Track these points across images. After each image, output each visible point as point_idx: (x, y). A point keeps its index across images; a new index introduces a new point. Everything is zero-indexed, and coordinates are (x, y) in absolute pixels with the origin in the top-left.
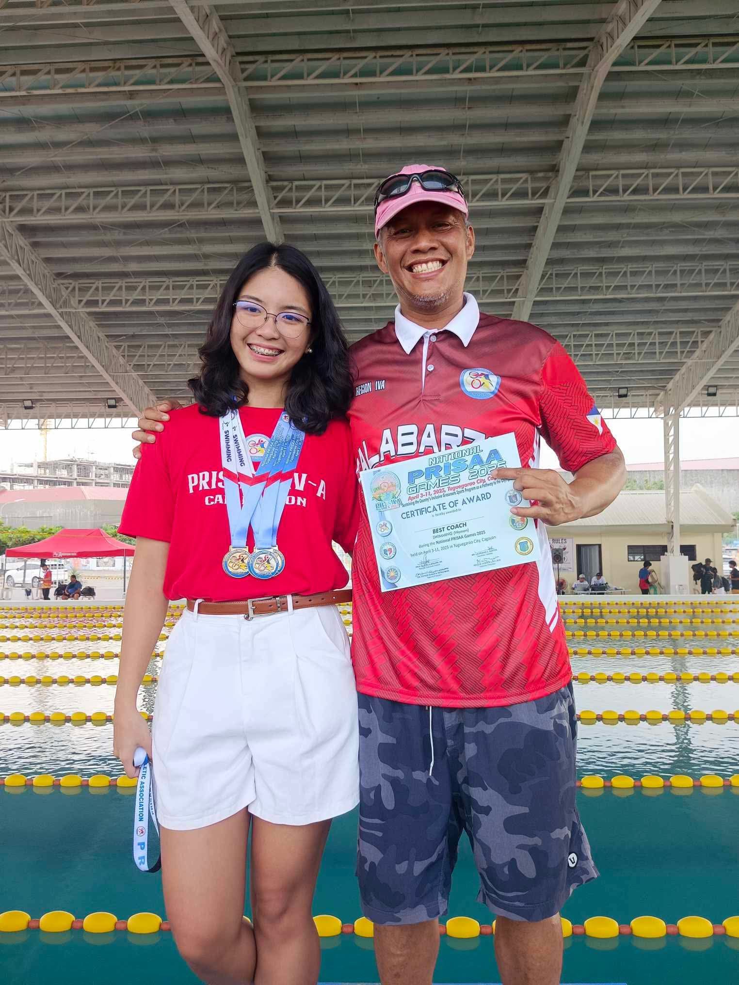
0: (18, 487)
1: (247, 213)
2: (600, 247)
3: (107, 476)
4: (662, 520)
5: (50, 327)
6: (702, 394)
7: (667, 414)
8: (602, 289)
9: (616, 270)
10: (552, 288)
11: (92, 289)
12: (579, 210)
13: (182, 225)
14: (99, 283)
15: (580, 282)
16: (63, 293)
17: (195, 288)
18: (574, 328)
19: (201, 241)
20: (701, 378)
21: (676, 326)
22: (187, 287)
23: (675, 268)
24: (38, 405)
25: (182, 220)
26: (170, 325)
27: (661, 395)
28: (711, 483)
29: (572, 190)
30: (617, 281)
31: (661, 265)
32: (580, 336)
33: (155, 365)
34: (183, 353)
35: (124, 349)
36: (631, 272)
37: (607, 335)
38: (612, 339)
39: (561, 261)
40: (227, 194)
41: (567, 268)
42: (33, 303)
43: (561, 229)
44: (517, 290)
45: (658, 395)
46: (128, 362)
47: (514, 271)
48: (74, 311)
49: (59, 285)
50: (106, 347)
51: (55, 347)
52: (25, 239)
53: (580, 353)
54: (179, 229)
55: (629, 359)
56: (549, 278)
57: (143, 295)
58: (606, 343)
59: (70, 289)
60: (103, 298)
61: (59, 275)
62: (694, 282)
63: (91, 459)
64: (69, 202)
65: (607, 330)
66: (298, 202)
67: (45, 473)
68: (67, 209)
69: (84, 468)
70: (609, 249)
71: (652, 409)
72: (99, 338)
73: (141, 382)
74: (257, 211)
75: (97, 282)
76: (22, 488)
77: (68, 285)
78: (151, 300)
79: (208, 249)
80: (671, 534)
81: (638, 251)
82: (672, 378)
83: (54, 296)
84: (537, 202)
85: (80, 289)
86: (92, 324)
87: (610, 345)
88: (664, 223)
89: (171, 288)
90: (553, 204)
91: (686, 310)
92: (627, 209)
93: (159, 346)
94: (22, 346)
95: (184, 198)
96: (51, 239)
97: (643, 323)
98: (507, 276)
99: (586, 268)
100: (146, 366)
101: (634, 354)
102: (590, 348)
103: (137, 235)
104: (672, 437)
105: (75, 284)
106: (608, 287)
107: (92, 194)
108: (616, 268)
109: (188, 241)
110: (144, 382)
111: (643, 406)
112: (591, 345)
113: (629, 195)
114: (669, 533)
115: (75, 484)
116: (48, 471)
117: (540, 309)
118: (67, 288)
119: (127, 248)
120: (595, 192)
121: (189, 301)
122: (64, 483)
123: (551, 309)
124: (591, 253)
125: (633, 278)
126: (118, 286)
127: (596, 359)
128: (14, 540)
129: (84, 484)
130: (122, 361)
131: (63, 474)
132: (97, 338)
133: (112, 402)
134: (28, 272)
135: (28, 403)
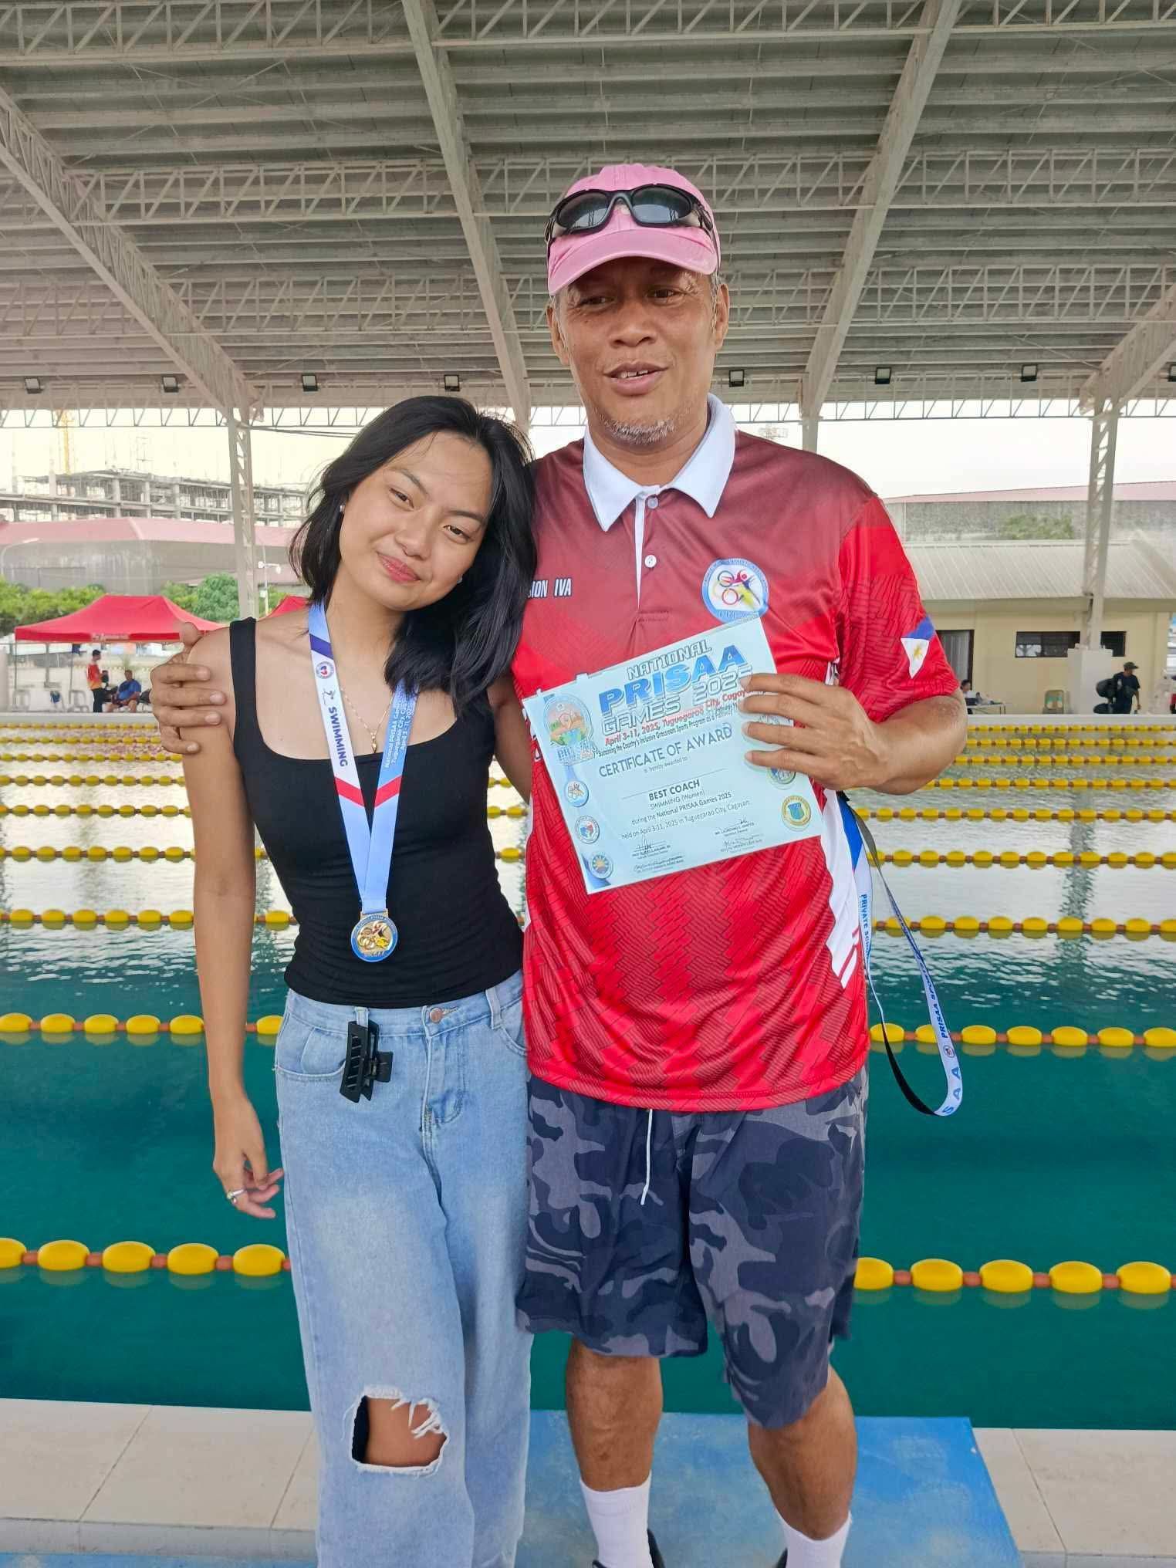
0: (26, 516)
1: (391, 46)
2: (1006, 116)
3: (170, 499)
4: (1076, 591)
5: (61, 252)
6: (1160, 378)
7: (1099, 410)
8: (1006, 191)
9: (1031, 158)
10: (920, 187)
11: (130, 184)
12: (975, 46)
13: (278, 69)
14: (140, 175)
15: (968, 179)
16: (80, 192)
17: (303, 181)
18: (956, 258)
19: (311, 97)
20: (1162, 351)
21: (1126, 258)
22: (290, 179)
23: (1132, 156)
24: (48, 386)
25: (278, 59)
26: (261, 248)
27: (1092, 377)
28: (1161, 523)
29: (963, 13)
30: (1032, 177)
31: (1108, 151)
32: (964, 272)
33: (239, 318)
34: (285, 298)
35: (187, 290)
36: (1056, 161)
37: (1010, 272)
38: (1017, 279)
39: (937, 139)
40: (355, 12)
41: (948, 152)
42: (30, 211)
43: (942, 81)
44: (860, 189)
45: (1087, 377)
46: (193, 313)
47: (857, 155)
48: (100, 224)
49: (72, 178)
50: (157, 287)
51: (71, 288)
52: (9, 94)
53: (962, 303)
54: (273, 76)
55: (1044, 314)
56: (916, 169)
57: (215, 195)
58: (1007, 286)
59: (91, 186)
60: (148, 201)
61: (71, 161)
62: (1163, 182)
63: (144, 469)
64: (81, 26)
65: (1009, 264)
66: (481, 25)
67: (69, 493)
68: (77, 39)
69: (132, 486)
70: (1020, 120)
71: (1075, 402)
72: (143, 270)
73: (217, 347)
74: (408, 44)
75: (136, 173)
76: (33, 518)
77: (88, 178)
78: (229, 204)
79: (325, 111)
80: (1088, 613)
81: (1071, 125)
82: (1112, 349)
83: (64, 198)
84: (901, 32)
85: (107, 185)
86: (131, 246)
87: (1014, 290)
88: (1120, 74)
89: (262, 181)
90: (928, 38)
91: (1145, 232)
92: (1057, 47)
93: (245, 285)
94: (17, 285)
95: (281, 20)
96: (51, 95)
97: (1071, 252)
98: (845, 164)
99: (980, 152)
100: (224, 320)
101: (1053, 305)
102: (978, 294)
103: (197, 88)
104: (1105, 451)
105: (100, 175)
106: (1016, 188)
107: (119, 13)
108: (1032, 155)
109: (290, 98)
110: (223, 347)
111: (1062, 395)
112: (981, 289)
113: (1063, 21)
114: (1085, 613)
115: (118, 514)
116: (73, 490)
117: (897, 225)
118: (86, 184)
119: (187, 111)
120: (1003, 14)
121: (294, 204)
122: (101, 510)
123: (917, 224)
124: (991, 126)
125: (1059, 172)
126: (171, 179)
127: (988, 314)
128: (25, 612)
129: (134, 513)
130: (183, 310)
131: (98, 494)
132: (139, 270)
133: (170, 382)
134: (18, 155)
135: (33, 384)
